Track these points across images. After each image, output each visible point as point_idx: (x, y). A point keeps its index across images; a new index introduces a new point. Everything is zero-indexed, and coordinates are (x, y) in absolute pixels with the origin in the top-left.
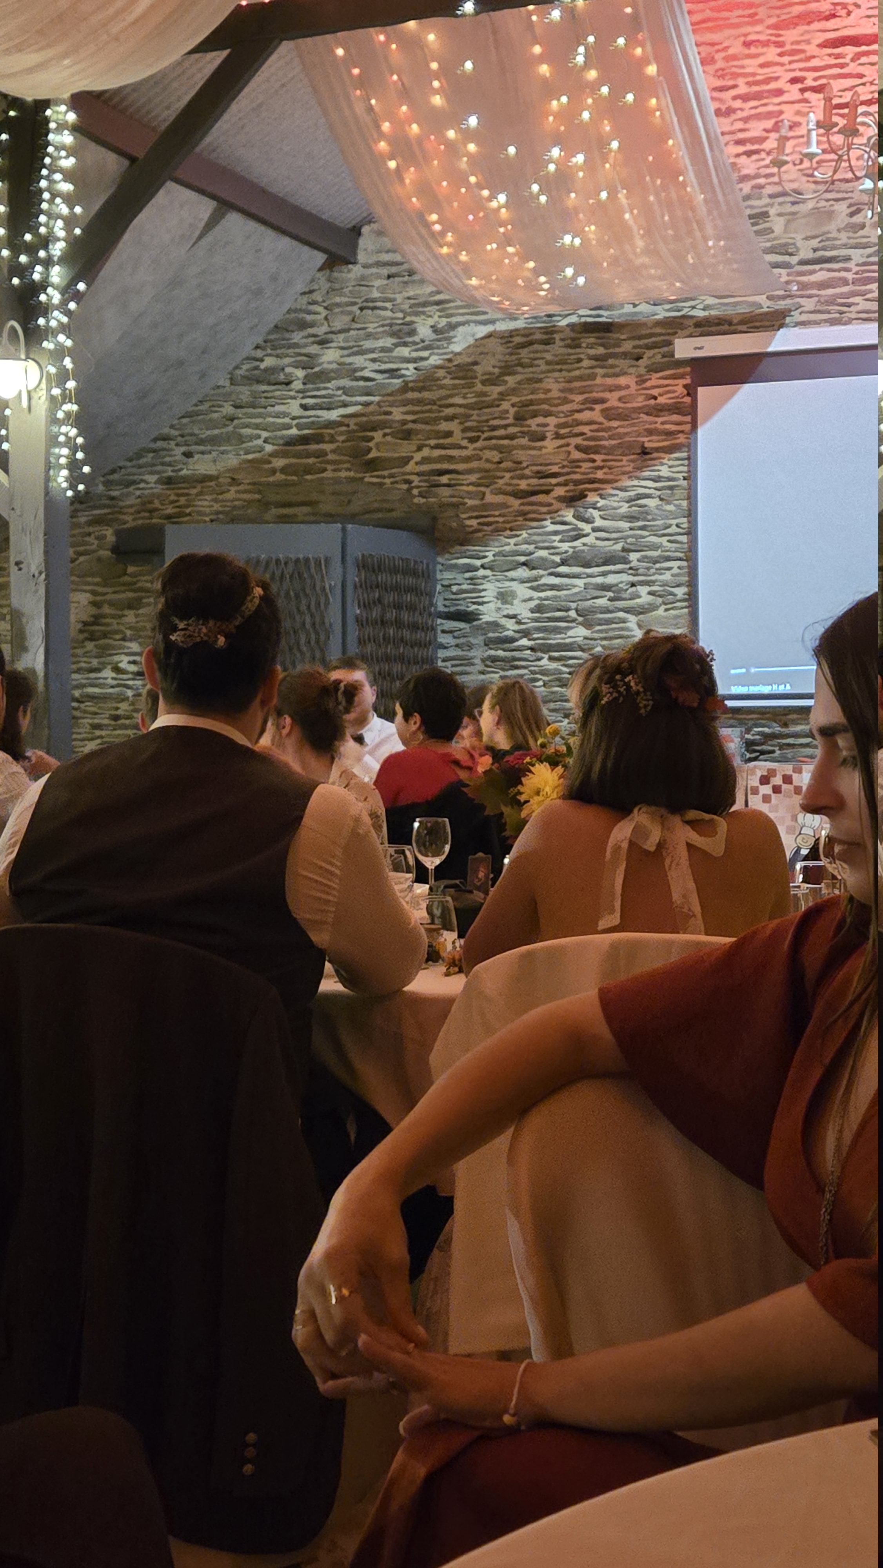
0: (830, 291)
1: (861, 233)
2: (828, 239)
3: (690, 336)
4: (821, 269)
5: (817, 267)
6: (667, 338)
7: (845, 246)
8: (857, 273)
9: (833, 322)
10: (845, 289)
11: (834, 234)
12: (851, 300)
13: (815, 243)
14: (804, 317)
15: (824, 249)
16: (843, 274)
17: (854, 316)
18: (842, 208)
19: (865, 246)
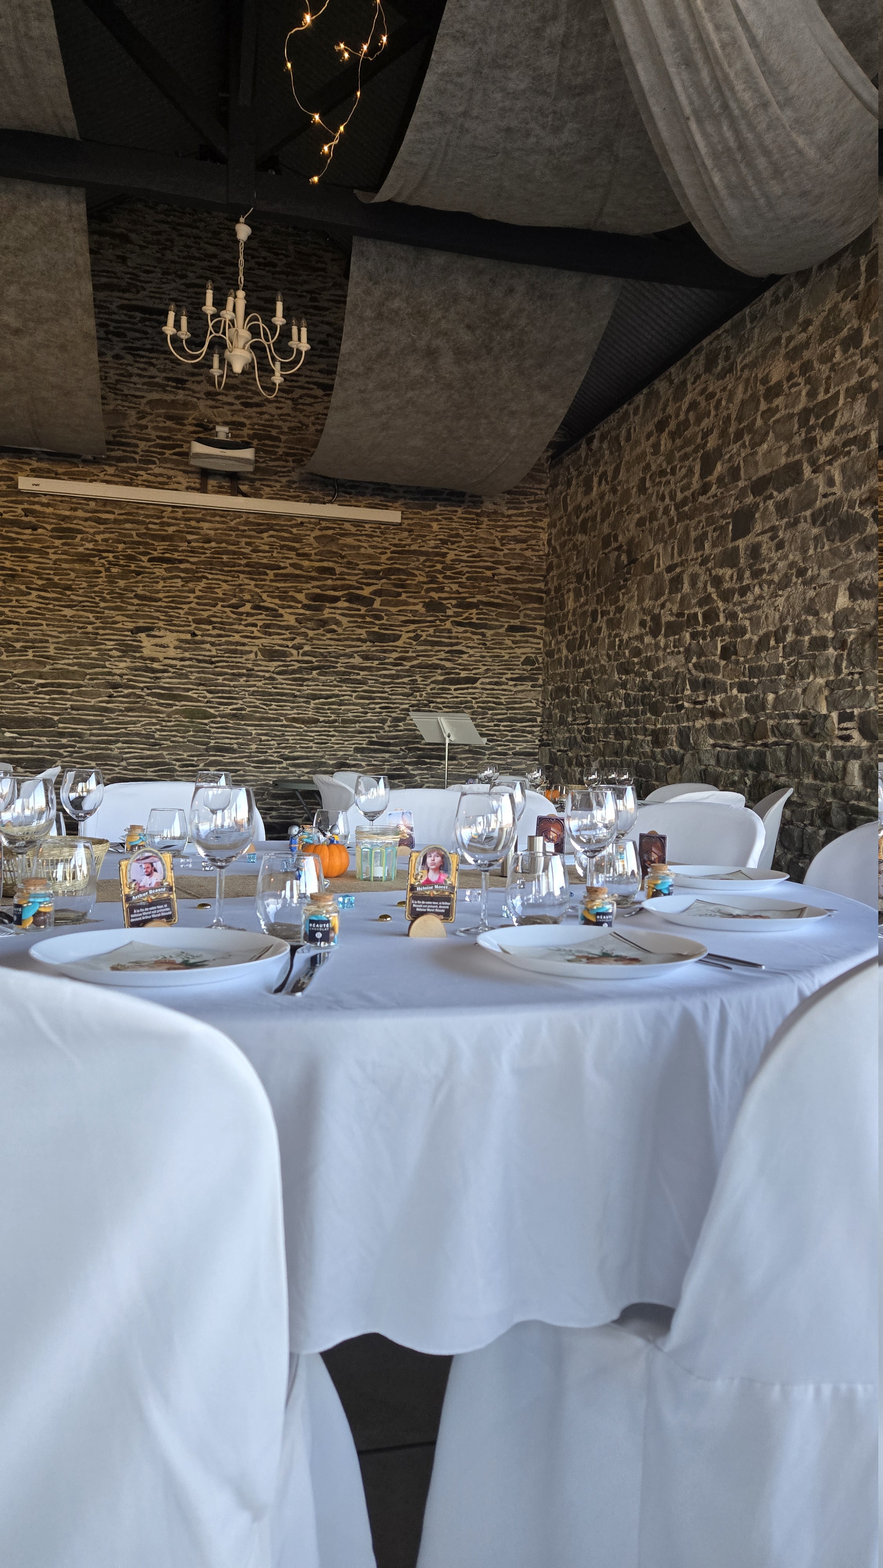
0: (124, 464)
1: (144, 431)
2: (123, 431)
3: (28, 476)
4: (118, 450)
5: (116, 448)
6: (11, 475)
7: (134, 437)
8: (142, 456)
9: (126, 484)
10: (134, 465)
11: (128, 429)
12: (138, 472)
13: (114, 431)
14: (107, 478)
15: (121, 436)
16: (133, 455)
17: (140, 482)
18: (133, 413)
19: (148, 440)
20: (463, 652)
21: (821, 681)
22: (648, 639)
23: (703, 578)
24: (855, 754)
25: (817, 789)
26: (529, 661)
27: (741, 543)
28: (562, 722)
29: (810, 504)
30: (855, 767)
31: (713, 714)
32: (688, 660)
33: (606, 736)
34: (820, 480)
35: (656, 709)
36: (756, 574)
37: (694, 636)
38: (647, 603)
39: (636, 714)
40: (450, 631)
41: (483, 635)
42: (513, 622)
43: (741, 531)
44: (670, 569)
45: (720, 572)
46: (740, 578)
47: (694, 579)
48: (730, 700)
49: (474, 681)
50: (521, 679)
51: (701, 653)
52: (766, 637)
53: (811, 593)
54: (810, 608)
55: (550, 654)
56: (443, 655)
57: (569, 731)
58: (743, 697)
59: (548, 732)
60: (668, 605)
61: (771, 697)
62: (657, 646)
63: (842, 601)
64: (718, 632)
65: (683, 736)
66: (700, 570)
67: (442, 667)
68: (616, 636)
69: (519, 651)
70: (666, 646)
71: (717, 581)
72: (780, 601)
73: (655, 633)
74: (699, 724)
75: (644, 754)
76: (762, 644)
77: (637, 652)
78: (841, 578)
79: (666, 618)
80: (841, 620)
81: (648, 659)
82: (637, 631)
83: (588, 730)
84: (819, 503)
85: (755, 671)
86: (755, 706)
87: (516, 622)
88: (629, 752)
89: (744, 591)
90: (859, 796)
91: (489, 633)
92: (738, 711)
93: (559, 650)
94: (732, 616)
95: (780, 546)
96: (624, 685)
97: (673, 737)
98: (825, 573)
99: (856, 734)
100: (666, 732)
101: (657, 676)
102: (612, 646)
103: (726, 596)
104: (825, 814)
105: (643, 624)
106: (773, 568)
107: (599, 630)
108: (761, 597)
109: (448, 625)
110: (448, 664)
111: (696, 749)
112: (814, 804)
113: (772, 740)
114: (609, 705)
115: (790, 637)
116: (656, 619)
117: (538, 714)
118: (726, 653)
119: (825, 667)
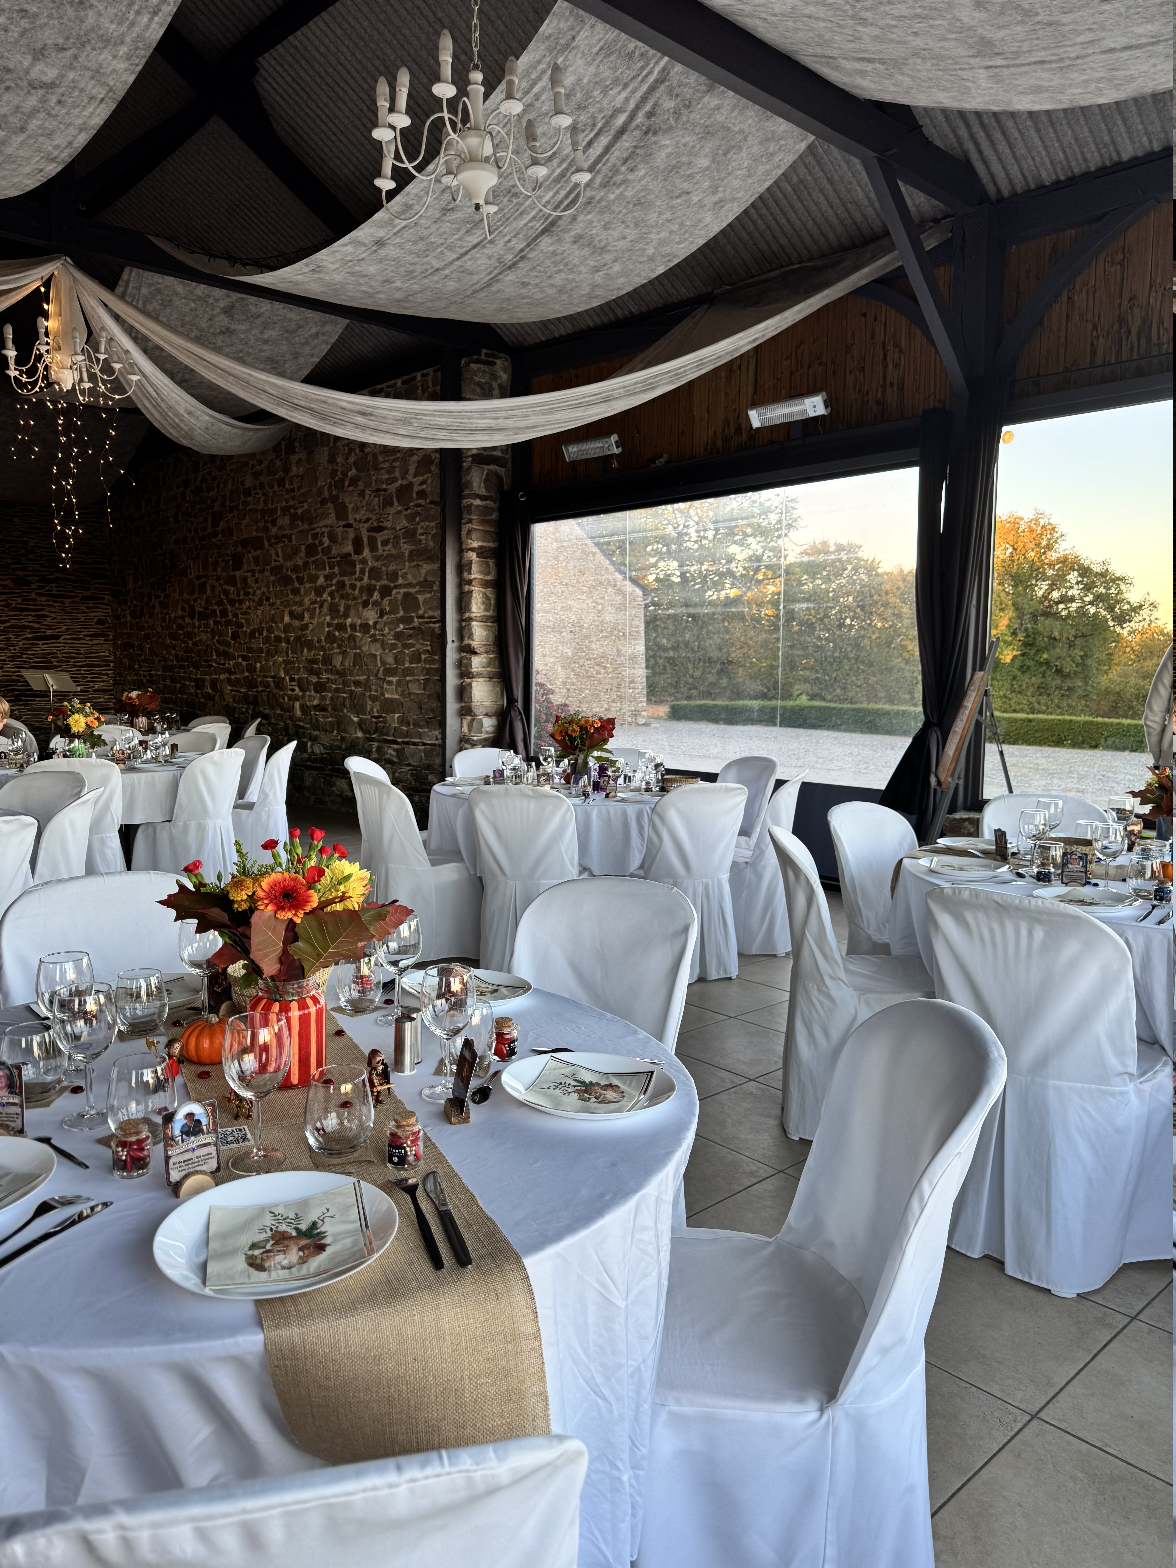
20: (47, 616)
21: (280, 659)
22: (187, 620)
23: (218, 589)
24: (297, 698)
25: (282, 716)
26: (100, 622)
27: (238, 574)
28: (131, 668)
29: (269, 563)
30: (297, 705)
31: (230, 672)
32: (213, 638)
33: (164, 680)
34: (272, 552)
35: (196, 666)
36: (247, 594)
37: (216, 623)
38: (186, 596)
39: (183, 667)
40: (35, 600)
41: (63, 603)
42: (86, 593)
43: (238, 566)
44: (198, 578)
45: (228, 588)
46: (238, 595)
47: (213, 588)
48: (238, 665)
49: (59, 637)
50: (95, 635)
51: (220, 635)
52: (253, 632)
53: (273, 612)
54: (273, 620)
55: (117, 617)
56: (31, 618)
57: (136, 675)
58: (244, 663)
59: (120, 675)
60: (199, 601)
61: (258, 665)
62: (194, 624)
63: (287, 619)
64: (228, 623)
65: (214, 683)
66: (217, 584)
67: (31, 628)
68: (167, 614)
69: (92, 614)
70: (199, 627)
71: (226, 593)
72: (259, 612)
73: (192, 618)
74: (222, 677)
75: (191, 694)
76: (252, 635)
77: (181, 627)
78: (285, 607)
79: (198, 609)
80: (288, 628)
81: (189, 632)
82: (180, 613)
83: (151, 676)
84: (273, 564)
85: (250, 650)
86: (251, 669)
87: (89, 593)
88: (181, 692)
89: (241, 602)
90: (300, 720)
91: (67, 601)
92: (242, 672)
93: (125, 616)
94: (235, 615)
95: (257, 582)
96: (174, 647)
97: (207, 684)
98: (278, 602)
99: (297, 689)
100: (203, 680)
101: (195, 644)
102: (164, 620)
103: (232, 602)
104: (286, 729)
105: (183, 609)
106: (254, 594)
107: (154, 607)
108: (249, 608)
109: (33, 596)
110: (36, 625)
111: (222, 693)
112: (282, 724)
113: (260, 689)
114: (165, 659)
115: (265, 633)
116: (192, 608)
117: (111, 661)
118: (235, 636)
119: (281, 652)
